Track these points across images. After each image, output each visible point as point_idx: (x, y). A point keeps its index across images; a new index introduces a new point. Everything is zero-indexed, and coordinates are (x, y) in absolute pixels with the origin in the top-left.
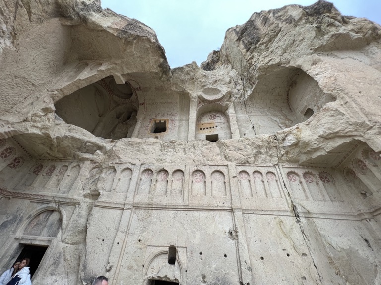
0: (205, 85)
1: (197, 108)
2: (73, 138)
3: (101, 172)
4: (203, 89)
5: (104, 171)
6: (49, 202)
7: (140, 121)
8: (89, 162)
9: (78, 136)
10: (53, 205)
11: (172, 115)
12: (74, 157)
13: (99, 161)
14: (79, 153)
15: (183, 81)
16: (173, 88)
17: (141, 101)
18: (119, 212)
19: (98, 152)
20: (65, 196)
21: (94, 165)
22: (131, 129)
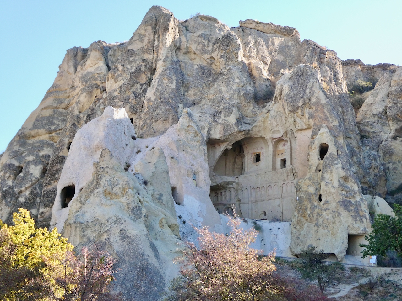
0: (272, 130)
1: (272, 143)
2: (224, 182)
3: (238, 192)
4: (271, 132)
5: (239, 191)
6: (226, 205)
7: (246, 156)
8: (232, 189)
9: (225, 180)
10: (228, 206)
11: (262, 148)
12: (227, 187)
13: (235, 187)
14: (228, 186)
15: (259, 132)
16: (256, 136)
17: (243, 144)
18: (248, 204)
19: (234, 183)
20: (230, 202)
21: (235, 189)
22: (244, 160)
